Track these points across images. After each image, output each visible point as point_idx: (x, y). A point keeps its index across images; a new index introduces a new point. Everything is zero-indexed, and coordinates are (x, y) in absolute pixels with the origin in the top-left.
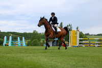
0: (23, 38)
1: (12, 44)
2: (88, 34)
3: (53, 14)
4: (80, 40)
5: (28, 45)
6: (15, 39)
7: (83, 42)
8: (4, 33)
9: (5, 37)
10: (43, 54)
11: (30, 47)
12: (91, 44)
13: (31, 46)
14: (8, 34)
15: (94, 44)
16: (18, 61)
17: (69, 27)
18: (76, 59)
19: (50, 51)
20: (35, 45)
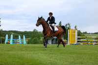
0: (24, 36)
1: (14, 42)
2: (86, 33)
3: (51, 14)
4: (78, 39)
5: (28, 43)
6: (16, 37)
7: (81, 40)
8: (5, 31)
9: (7, 36)
10: (42, 52)
11: (30, 45)
12: (89, 42)
13: (32, 43)
14: (9, 33)
15: (91, 42)
16: (19, 58)
17: (68, 26)
18: (74, 56)
19: (50, 48)
20: (35, 43)
